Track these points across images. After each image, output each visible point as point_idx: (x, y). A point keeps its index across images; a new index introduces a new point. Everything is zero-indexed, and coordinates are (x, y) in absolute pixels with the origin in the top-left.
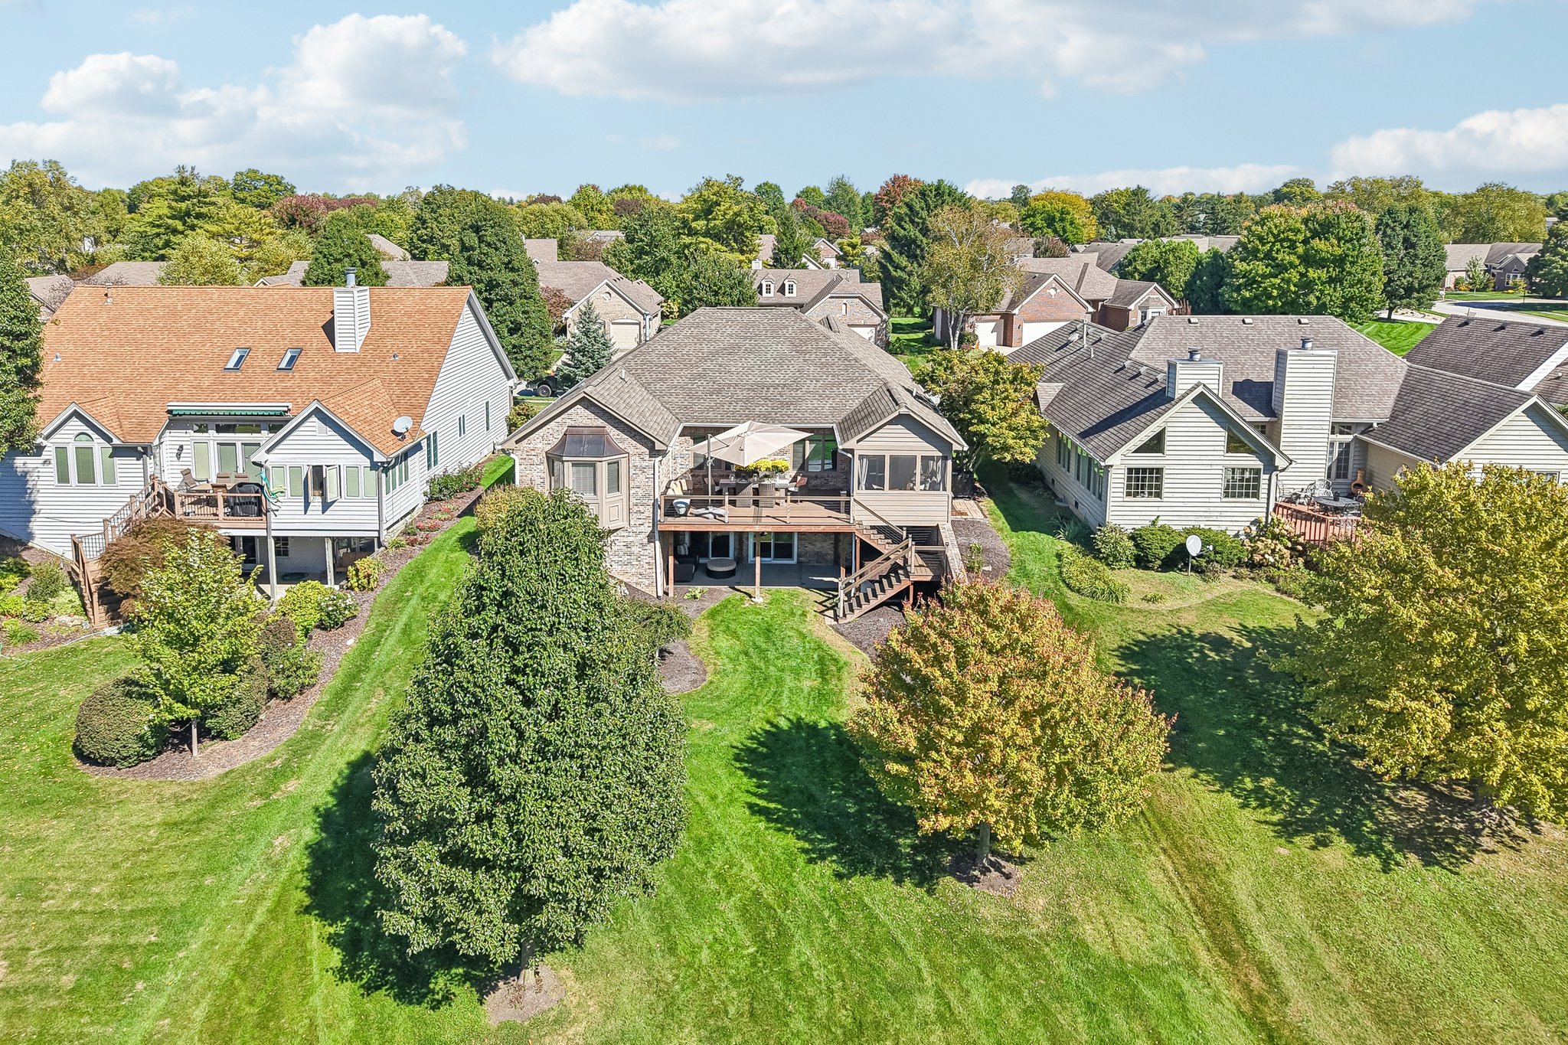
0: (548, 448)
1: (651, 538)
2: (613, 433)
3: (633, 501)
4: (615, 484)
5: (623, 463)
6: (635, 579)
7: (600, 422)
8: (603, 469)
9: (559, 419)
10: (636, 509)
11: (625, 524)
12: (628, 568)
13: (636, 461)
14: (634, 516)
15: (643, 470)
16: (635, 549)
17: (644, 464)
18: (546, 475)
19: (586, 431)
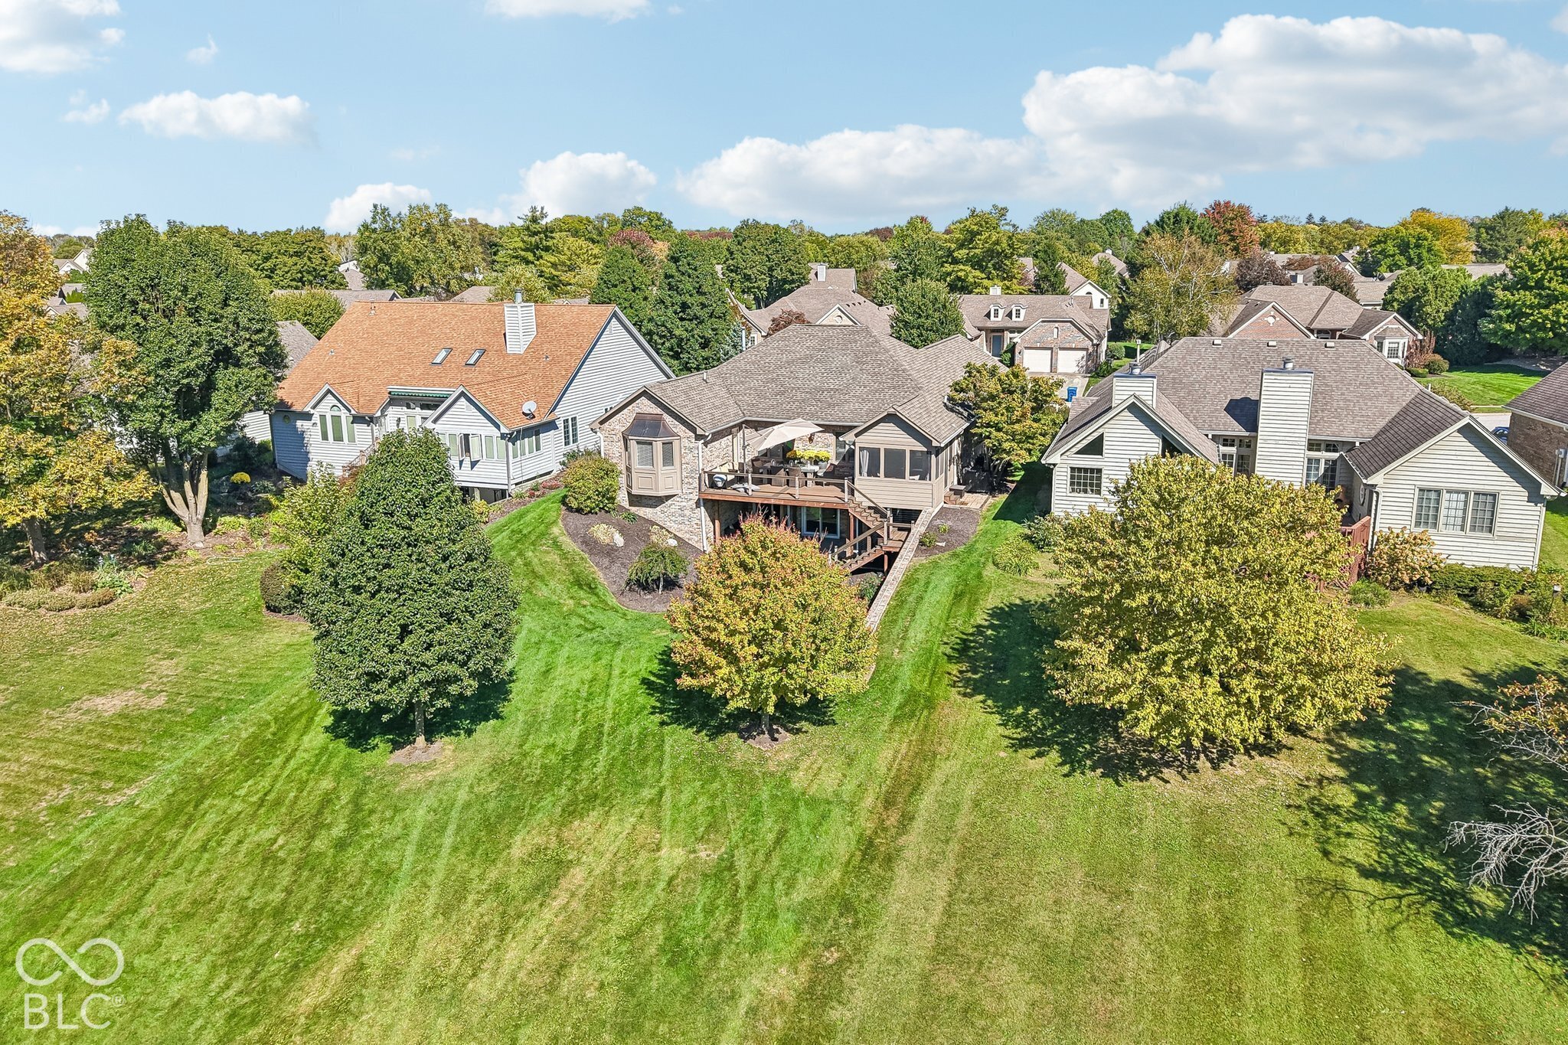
0: (623, 429)
1: (698, 504)
2: (668, 419)
3: (684, 474)
4: (668, 459)
5: (676, 444)
6: (688, 536)
7: (659, 411)
8: (658, 446)
9: (630, 407)
10: (686, 480)
11: (679, 492)
12: (682, 527)
13: (685, 442)
14: (685, 486)
15: (691, 449)
16: (687, 513)
17: (692, 445)
18: (623, 450)
19: (649, 417)
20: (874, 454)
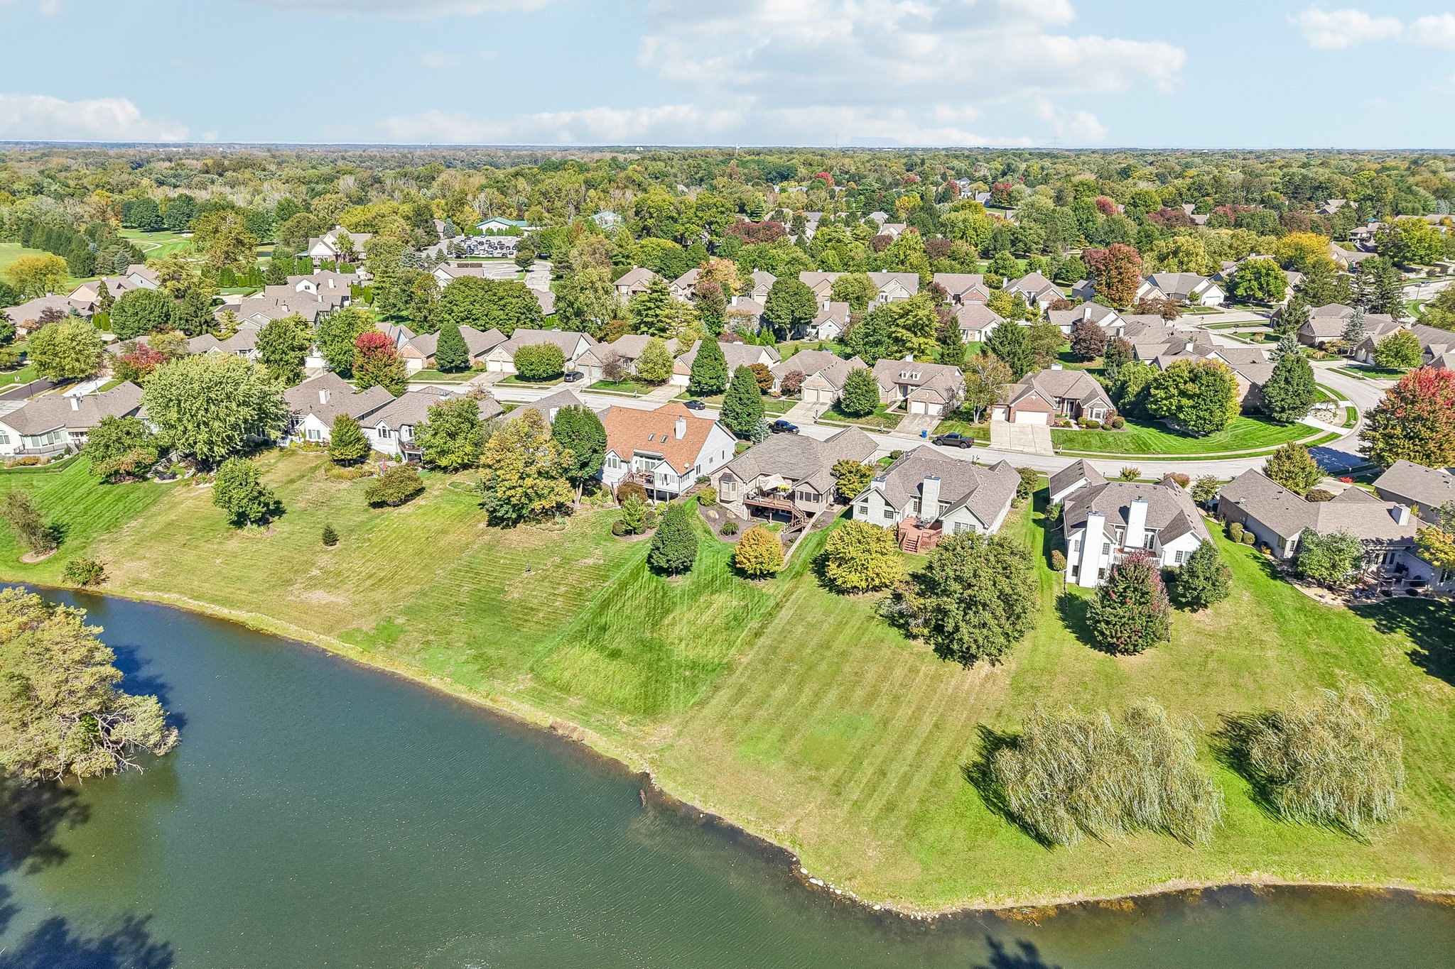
0: (719, 477)
1: (743, 504)
2: (734, 475)
3: (739, 493)
4: (734, 488)
5: (737, 483)
6: (739, 514)
7: (731, 473)
8: (730, 484)
9: (722, 470)
11: (737, 499)
12: (737, 511)
13: (740, 483)
14: (739, 497)
16: (739, 506)
17: (742, 485)
18: (719, 484)
19: (728, 474)
20: (802, 493)
